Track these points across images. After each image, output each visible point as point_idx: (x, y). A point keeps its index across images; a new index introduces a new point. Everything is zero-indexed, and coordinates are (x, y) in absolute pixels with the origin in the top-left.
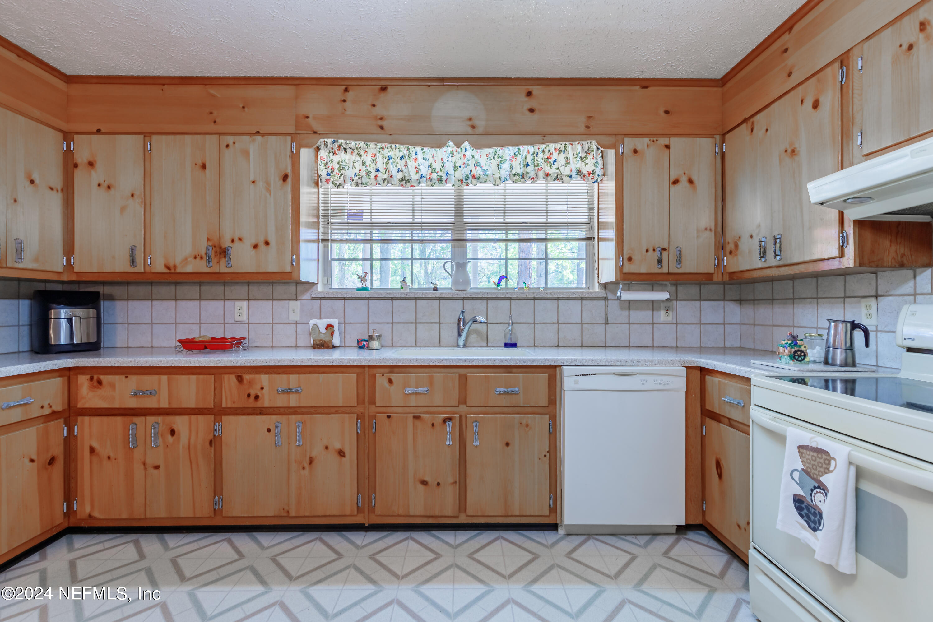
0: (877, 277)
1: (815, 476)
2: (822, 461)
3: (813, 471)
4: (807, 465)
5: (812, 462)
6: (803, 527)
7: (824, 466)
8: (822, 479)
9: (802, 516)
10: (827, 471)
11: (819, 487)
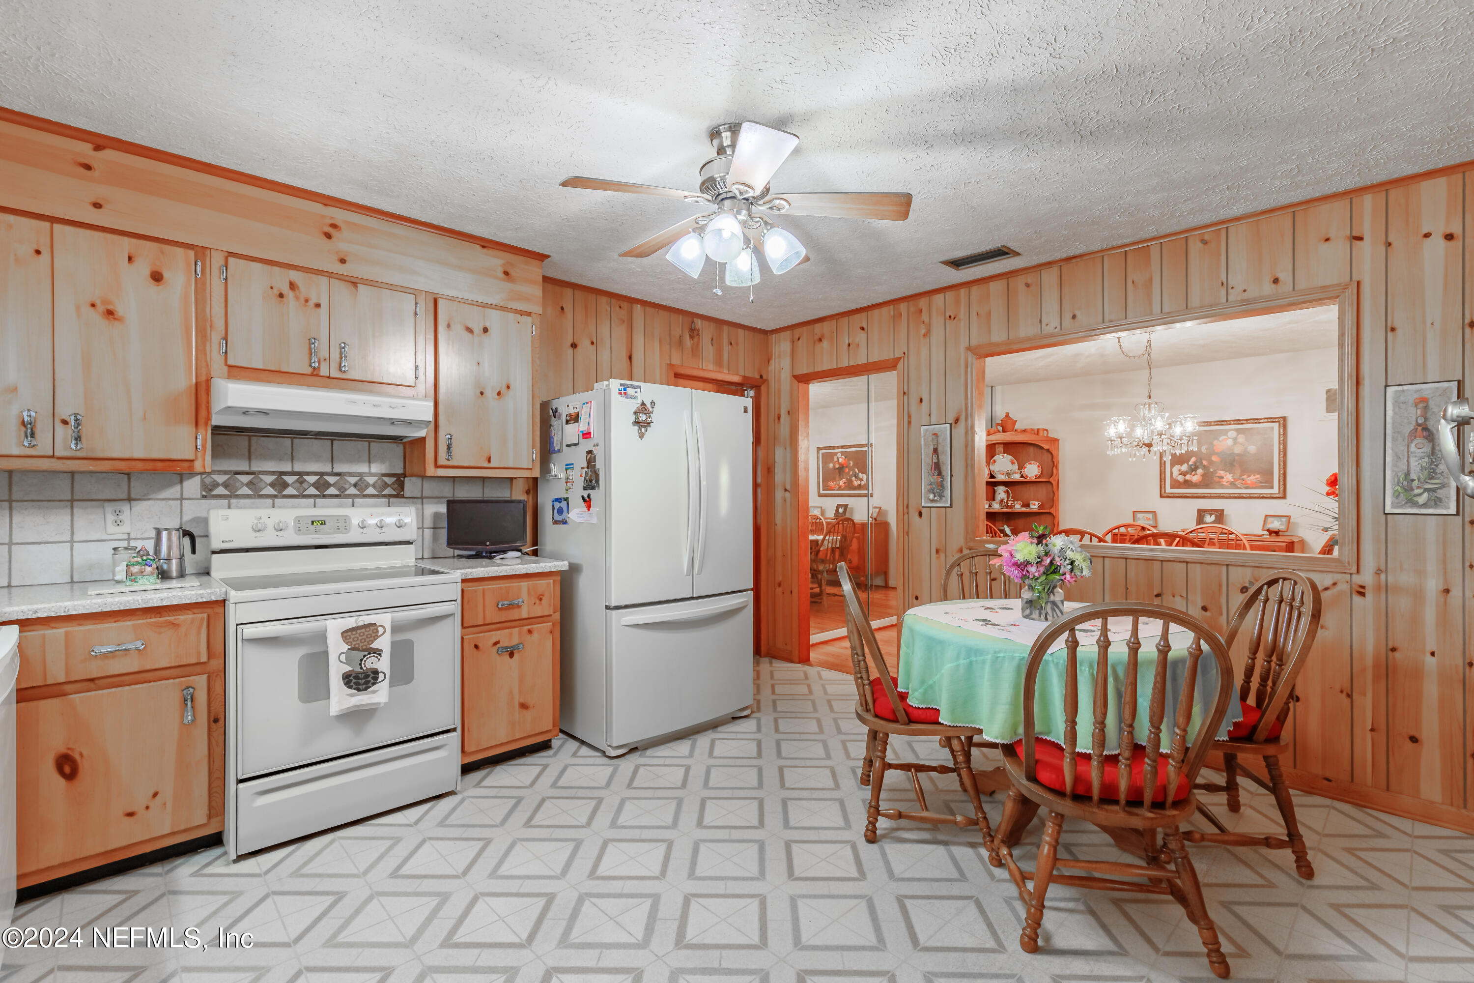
0: (129, 479)
1: (364, 647)
2: (371, 632)
3: (361, 645)
4: (354, 643)
5: (360, 638)
6: (352, 695)
7: (373, 635)
8: (372, 646)
9: (350, 687)
10: (376, 637)
11: (369, 654)
